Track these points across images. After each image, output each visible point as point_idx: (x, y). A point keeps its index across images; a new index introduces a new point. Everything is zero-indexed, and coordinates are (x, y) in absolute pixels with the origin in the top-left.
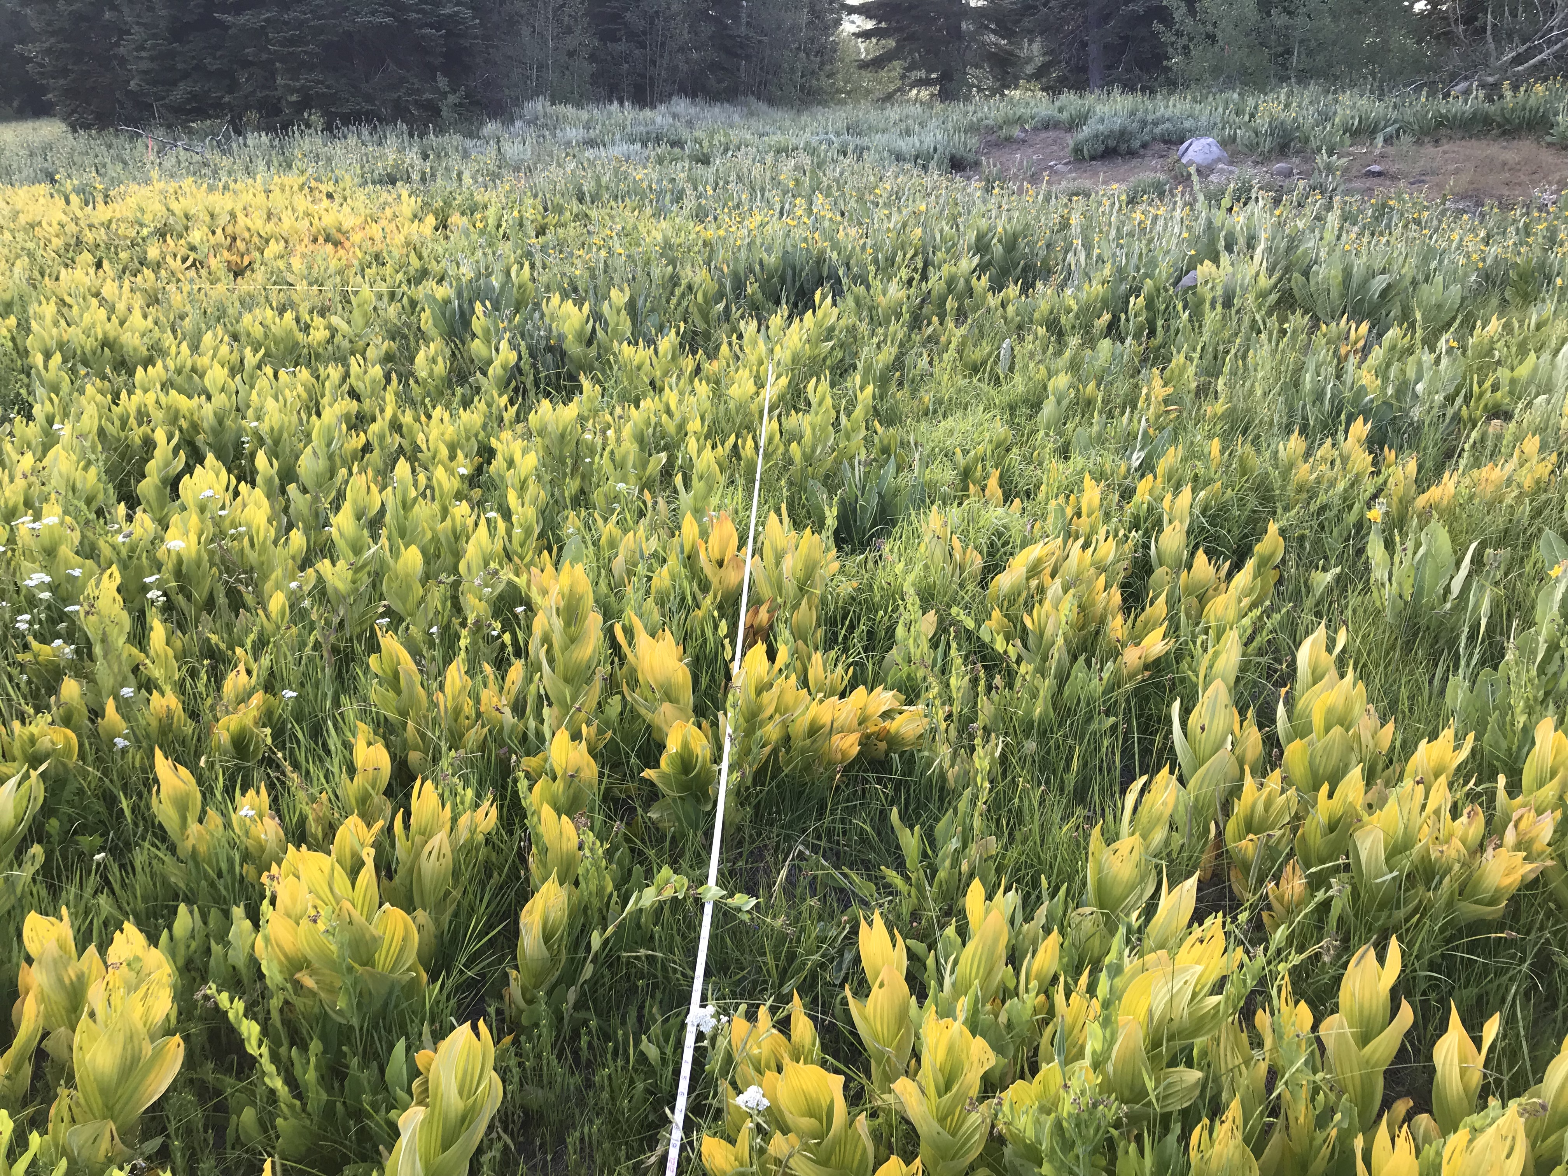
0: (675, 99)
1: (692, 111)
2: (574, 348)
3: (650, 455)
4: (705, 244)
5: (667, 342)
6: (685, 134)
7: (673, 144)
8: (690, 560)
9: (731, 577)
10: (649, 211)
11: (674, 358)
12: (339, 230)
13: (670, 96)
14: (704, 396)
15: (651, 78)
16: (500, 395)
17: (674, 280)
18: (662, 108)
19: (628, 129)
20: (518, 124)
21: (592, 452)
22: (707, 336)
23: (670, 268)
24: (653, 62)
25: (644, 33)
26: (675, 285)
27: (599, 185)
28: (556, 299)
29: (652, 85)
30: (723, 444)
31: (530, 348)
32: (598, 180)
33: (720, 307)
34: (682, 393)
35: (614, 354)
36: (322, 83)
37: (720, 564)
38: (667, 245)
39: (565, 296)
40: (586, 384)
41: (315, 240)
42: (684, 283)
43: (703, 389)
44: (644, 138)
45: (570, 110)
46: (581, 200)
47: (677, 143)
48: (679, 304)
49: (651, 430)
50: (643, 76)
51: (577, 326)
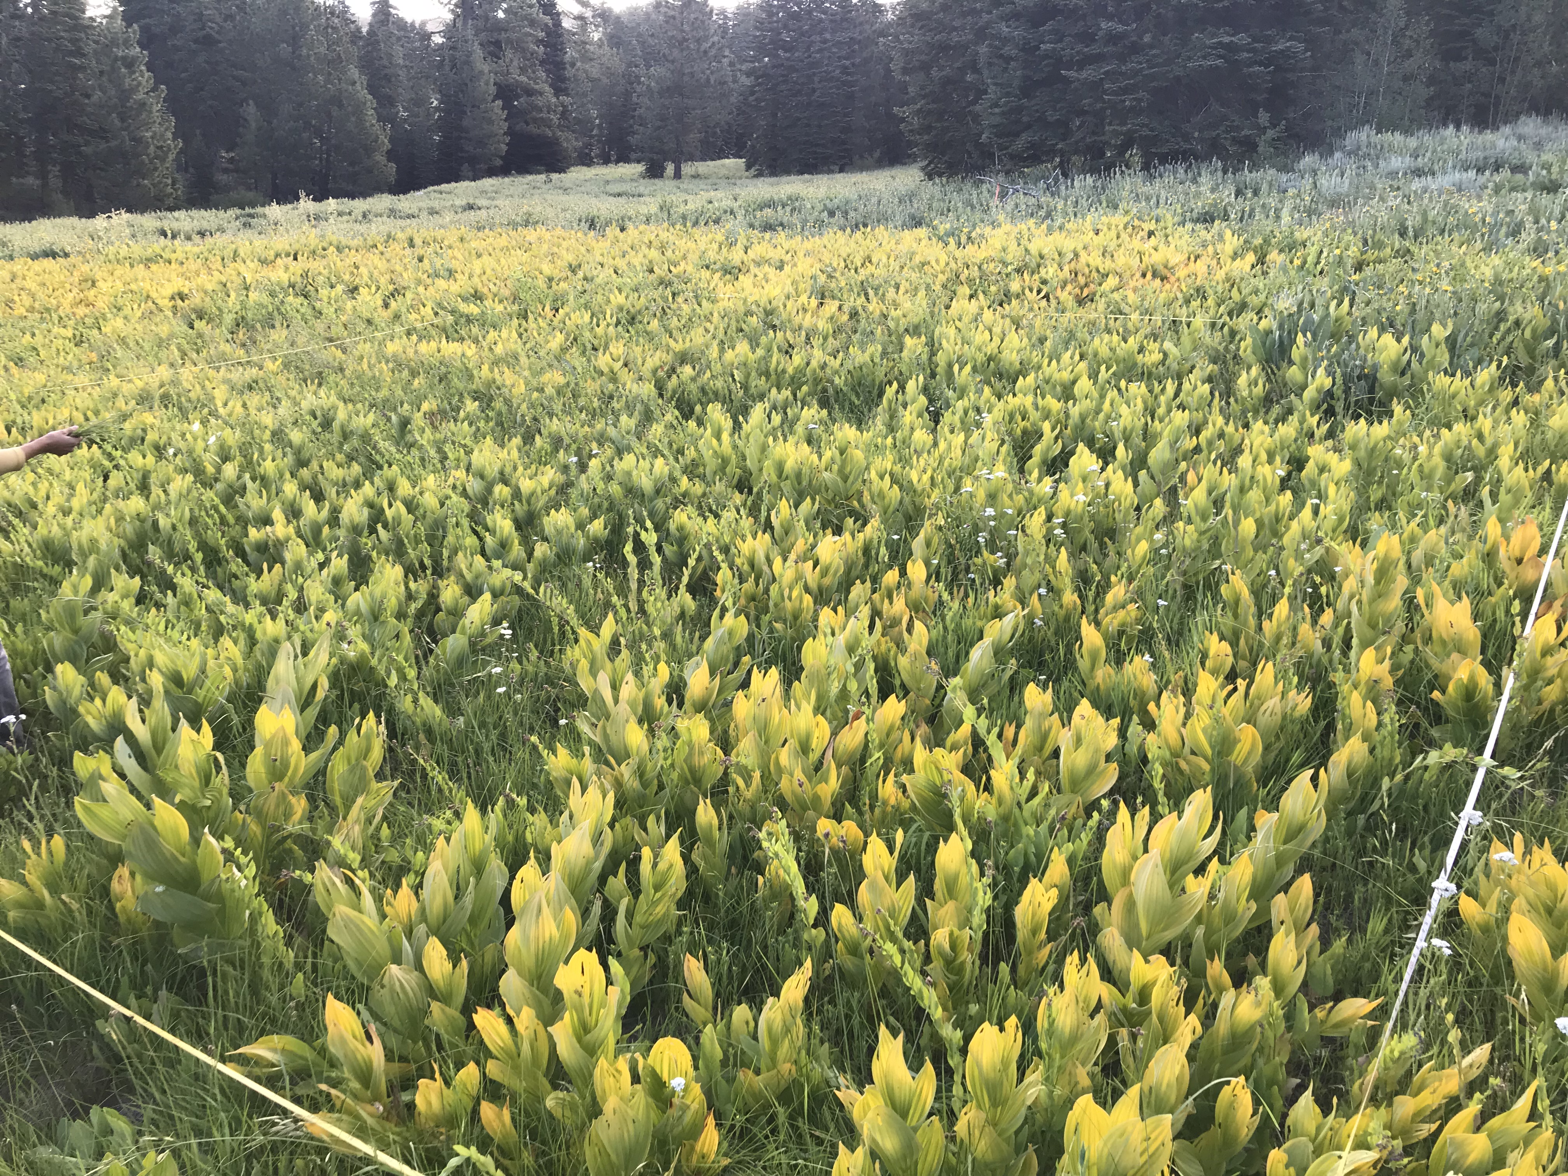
0: (1523, 118)
1: (1544, 131)
2: (1386, 377)
3: (1457, 473)
4: (1541, 279)
5: (1485, 375)
6: (1531, 157)
7: (1515, 169)
8: (1489, 557)
9: (1529, 574)
10: (1479, 245)
11: (1491, 390)
12: (1166, 267)
13: (1517, 116)
14: (1521, 425)
15: (1497, 97)
16: (1312, 415)
17: (1500, 316)
18: (1507, 130)
19: (1463, 156)
20: (1338, 155)
21: (1400, 467)
22: (1531, 371)
23: (1498, 304)
24: (1502, 80)
25: (1496, 49)
26: (1501, 320)
27: (1425, 220)
28: (1373, 333)
29: (1497, 105)
30: (1535, 469)
31: (1344, 375)
32: (1425, 214)
33: (1550, 343)
34: (1496, 422)
35: (1429, 384)
36: (1147, 126)
37: (1519, 561)
38: (1498, 281)
39: (1382, 330)
40: (1398, 409)
41: (1144, 275)
42: (1512, 318)
43: (1520, 418)
44: (1481, 164)
45: (1397, 138)
46: (1403, 234)
47: (1520, 168)
48: (1503, 338)
49: (1460, 451)
50: (1487, 95)
51: (1393, 356)
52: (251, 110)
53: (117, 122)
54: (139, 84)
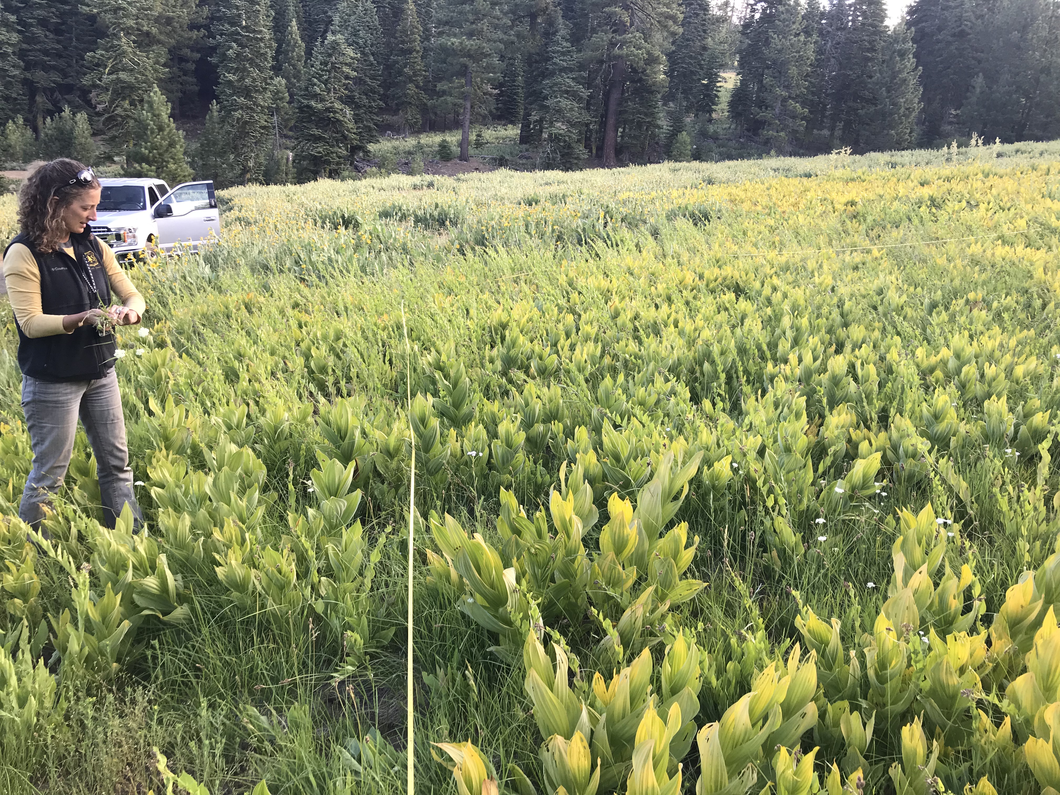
52: (979, 81)
53: (885, 94)
54: (906, 67)
